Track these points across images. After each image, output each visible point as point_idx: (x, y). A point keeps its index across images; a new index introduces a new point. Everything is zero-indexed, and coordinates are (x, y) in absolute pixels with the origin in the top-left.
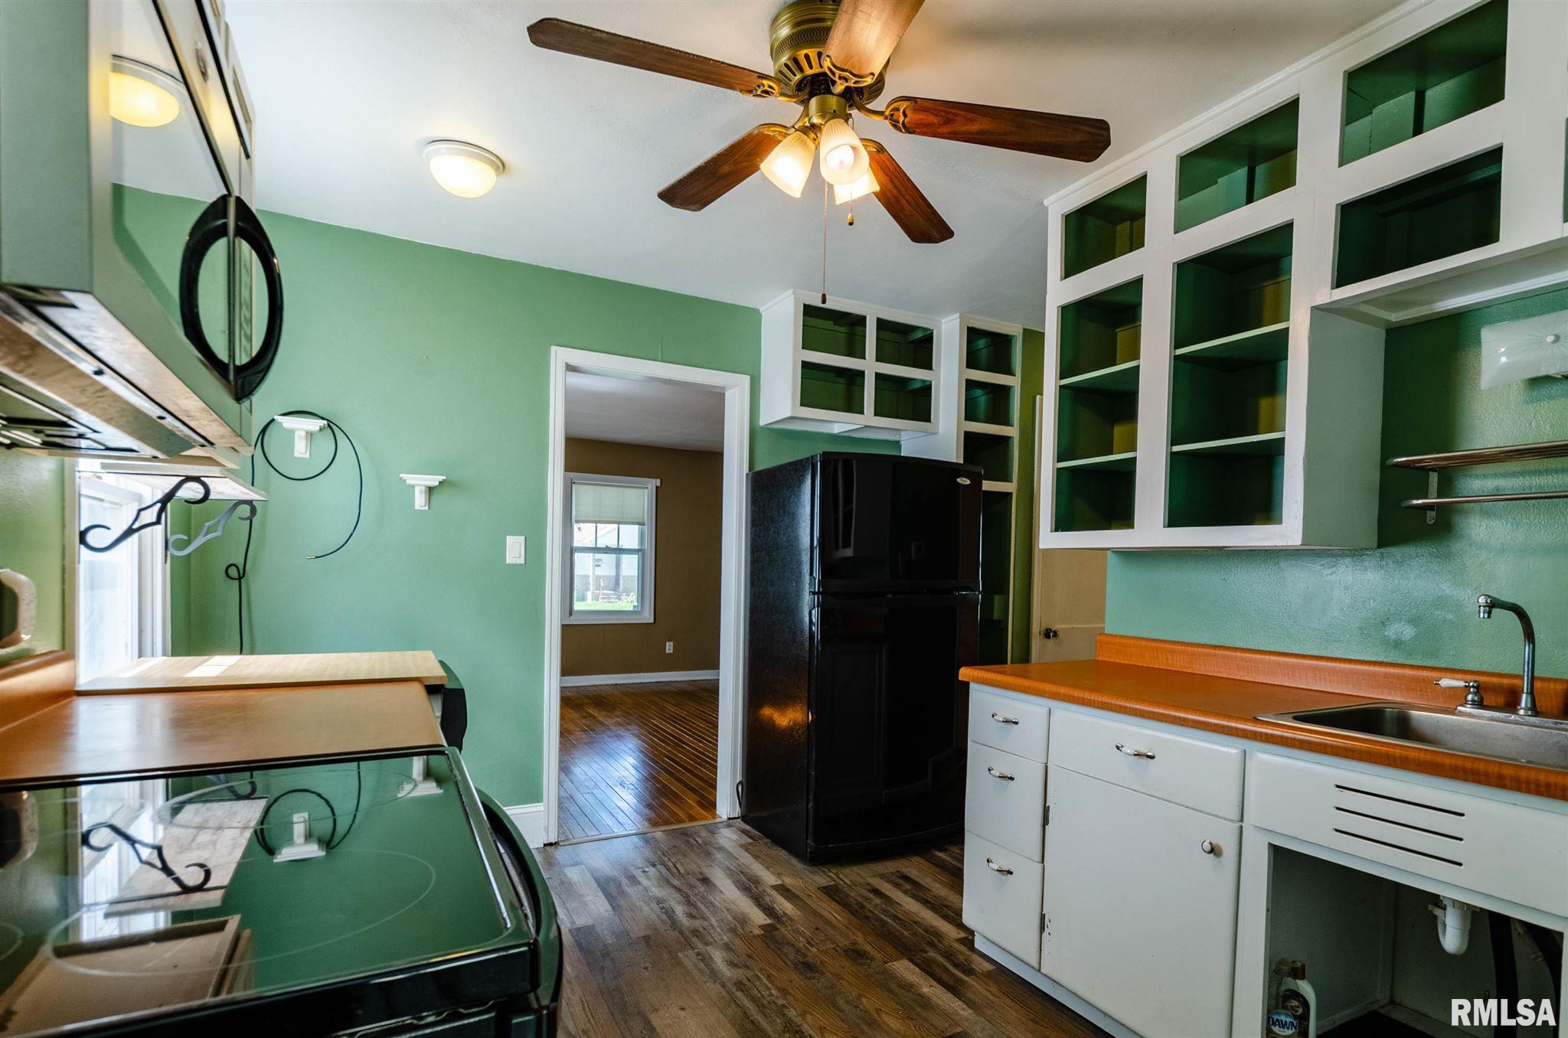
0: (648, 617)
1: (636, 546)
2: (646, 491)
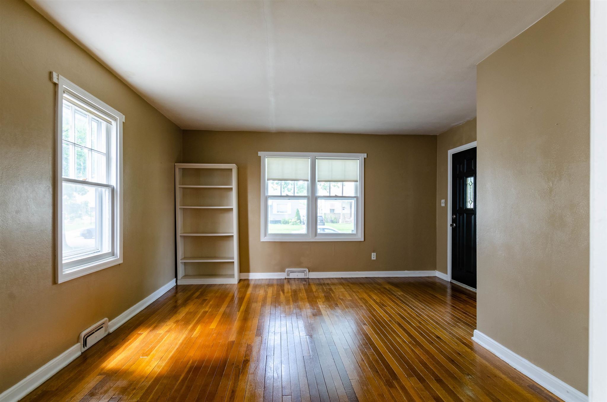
0: (360, 237)
1: (353, 195)
2: (358, 161)
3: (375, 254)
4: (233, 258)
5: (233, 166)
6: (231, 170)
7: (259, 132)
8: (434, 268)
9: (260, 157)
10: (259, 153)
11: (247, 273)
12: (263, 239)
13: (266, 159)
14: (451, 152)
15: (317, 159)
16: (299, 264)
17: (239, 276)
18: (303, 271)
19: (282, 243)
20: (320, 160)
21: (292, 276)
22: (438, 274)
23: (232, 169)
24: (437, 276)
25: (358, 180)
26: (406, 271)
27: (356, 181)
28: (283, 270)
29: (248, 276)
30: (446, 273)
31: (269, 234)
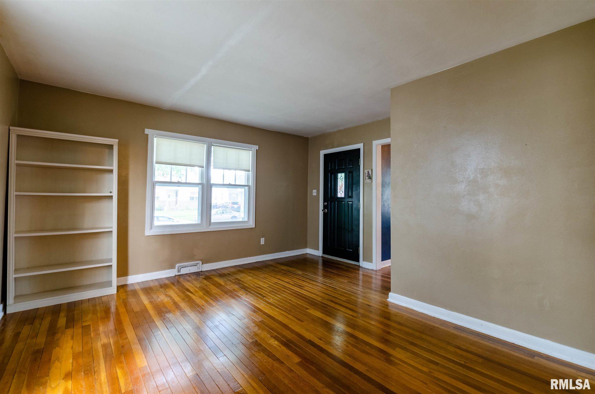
3: (264, 239)
4: (110, 260)
5: (114, 142)
6: (111, 147)
7: (145, 105)
8: (305, 247)
9: (147, 135)
10: (146, 130)
11: (124, 278)
12: (148, 232)
13: (155, 139)
14: (323, 153)
15: (213, 145)
16: (191, 258)
17: (118, 281)
18: (196, 265)
19: (172, 236)
20: (216, 147)
21: (184, 271)
22: (309, 251)
23: (113, 145)
24: (308, 253)
25: (250, 170)
26: (287, 252)
27: (249, 171)
28: (172, 267)
29: (126, 280)
30: (318, 250)
31: (155, 226)
